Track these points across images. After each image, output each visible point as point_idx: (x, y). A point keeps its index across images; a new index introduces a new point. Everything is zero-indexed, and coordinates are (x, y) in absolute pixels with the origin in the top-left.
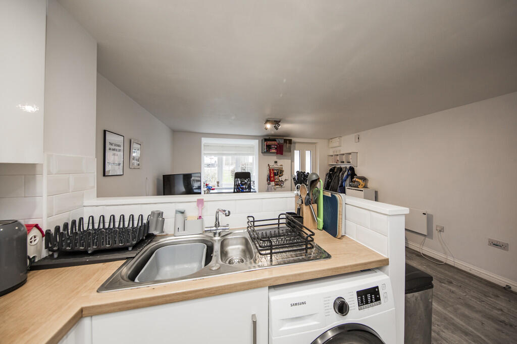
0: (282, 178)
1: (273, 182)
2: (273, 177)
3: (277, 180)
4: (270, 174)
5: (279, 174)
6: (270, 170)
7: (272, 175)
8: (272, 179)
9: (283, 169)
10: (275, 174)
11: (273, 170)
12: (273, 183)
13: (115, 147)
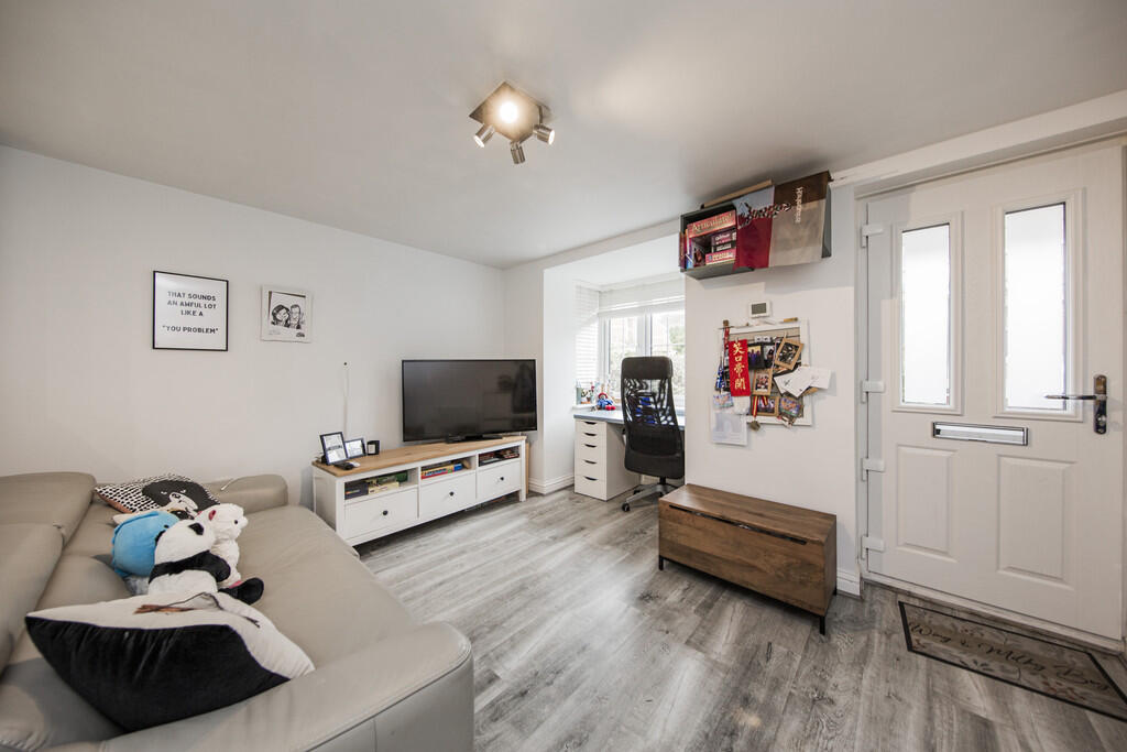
0: (792, 383)
1: (747, 400)
2: (745, 375)
3: (762, 391)
4: (732, 362)
5: (777, 361)
6: (729, 346)
7: (739, 368)
8: (739, 383)
9: (803, 339)
10: (757, 363)
11: (744, 344)
12: (743, 403)
13: (192, 300)
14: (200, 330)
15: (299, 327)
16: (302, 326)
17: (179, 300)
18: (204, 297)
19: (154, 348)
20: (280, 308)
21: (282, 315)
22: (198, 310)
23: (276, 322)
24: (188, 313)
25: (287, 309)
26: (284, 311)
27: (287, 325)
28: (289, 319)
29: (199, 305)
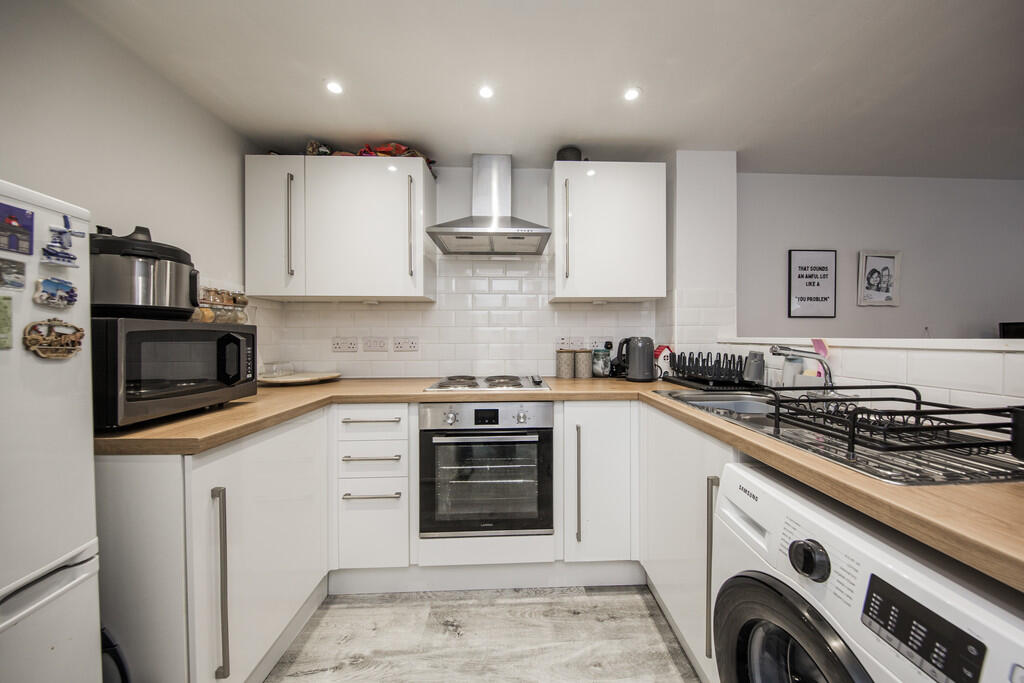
13: (813, 272)
14: (817, 299)
15: (887, 291)
16: (891, 289)
17: (805, 273)
18: (820, 269)
19: (790, 316)
20: (874, 271)
21: (874, 280)
22: (816, 281)
23: (869, 286)
24: (810, 283)
25: (879, 273)
26: (876, 274)
27: (878, 289)
28: (879, 283)
29: (816, 277)
